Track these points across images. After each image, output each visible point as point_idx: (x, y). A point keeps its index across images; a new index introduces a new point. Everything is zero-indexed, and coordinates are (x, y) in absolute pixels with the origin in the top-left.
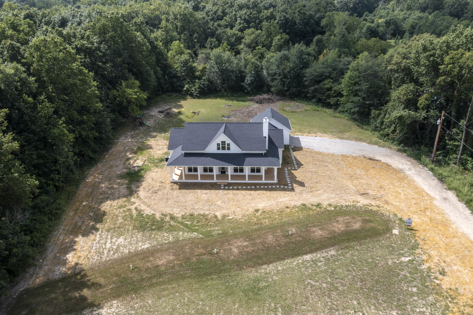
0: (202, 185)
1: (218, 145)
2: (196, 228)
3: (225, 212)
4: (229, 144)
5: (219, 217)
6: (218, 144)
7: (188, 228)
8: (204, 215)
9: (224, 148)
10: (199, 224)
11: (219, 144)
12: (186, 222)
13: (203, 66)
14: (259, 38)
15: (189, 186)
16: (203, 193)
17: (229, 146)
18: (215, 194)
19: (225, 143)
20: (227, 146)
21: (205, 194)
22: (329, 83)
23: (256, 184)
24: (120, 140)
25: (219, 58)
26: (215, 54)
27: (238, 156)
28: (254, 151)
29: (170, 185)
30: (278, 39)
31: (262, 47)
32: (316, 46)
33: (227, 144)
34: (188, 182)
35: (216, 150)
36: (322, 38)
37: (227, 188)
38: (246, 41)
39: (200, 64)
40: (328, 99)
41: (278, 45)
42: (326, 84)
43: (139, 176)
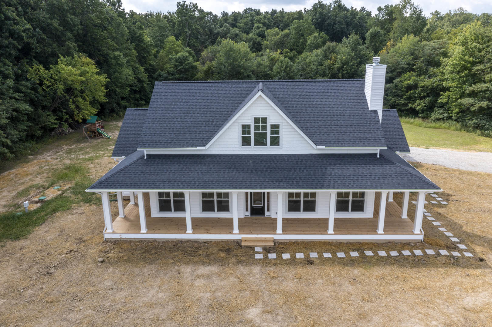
0: (198, 249)
1: (245, 128)
4: (278, 126)
6: (243, 126)
9: (260, 140)
11: (249, 127)
13: (208, 64)
14: (287, 40)
15: (156, 253)
16: (199, 277)
17: (278, 132)
18: (239, 278)
19: (266, 123)
20: (272, 132)
21: (204, 279)
22: (410, 77)
23: (361, 243)
24: (40, 157)
25: (231, 51)
26: (226, 47)
27: (302, 161)
28: (349, 146)
29: (100, 248)
30: (315, 37)
31: (291, 50)
32: (371, 42)
33: (271, 125)
34: (155, 240)
35: (237, 146)
36: (379, 31)
37: (274, 259)
38: (268, 43)
39: (204, 63)
40: (409, 103)
41: (315, 44)
42: (405, 80)
43: (28, 225)
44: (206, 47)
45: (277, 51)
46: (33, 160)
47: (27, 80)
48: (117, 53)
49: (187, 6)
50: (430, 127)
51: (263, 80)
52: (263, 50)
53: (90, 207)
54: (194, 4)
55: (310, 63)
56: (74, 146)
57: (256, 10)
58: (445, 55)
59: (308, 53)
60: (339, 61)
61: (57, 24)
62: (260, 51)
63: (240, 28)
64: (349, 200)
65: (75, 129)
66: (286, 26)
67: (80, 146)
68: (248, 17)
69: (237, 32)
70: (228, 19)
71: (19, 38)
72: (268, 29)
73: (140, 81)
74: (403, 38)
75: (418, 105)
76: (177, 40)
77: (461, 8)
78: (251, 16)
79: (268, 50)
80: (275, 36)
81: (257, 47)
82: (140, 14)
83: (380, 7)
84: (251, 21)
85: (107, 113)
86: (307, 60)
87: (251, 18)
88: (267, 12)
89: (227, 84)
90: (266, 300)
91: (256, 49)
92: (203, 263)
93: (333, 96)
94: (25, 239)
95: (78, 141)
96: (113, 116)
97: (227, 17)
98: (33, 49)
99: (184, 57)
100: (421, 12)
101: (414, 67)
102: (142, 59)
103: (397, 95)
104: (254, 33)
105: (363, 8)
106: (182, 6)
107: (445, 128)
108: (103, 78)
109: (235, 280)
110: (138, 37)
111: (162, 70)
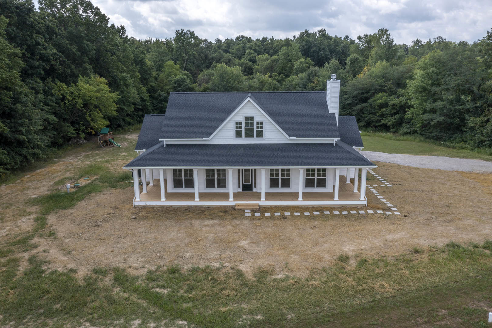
0: (203, 211)
1: (239, 124)
2: (185, 306)
3: (263, 263)
4: (262, 123)
5: (250, 276)
6: (237, 123)
7: (161, 307)
8: (207, 272)
9: (249, 133)
10: (193, 295)
11: (241, 123)
12: (157, 290)
13: (204, 85)
14: (276, 64)
15: (173, 214)
16: (205, 226)
17: (262, 128)
18: (234, 226)
19: (253, 121)
20: (258, 128)
21: (209, 227)
22: (382, 97)
23: (322, 207)
24: (63, 160)
25: (225, 74)
26: (220, 70)
27: (279, 148)
28: (313, 137)
29: (132, 211)
30: (301, 62)
31: (280, 74)
32: (351, 67)
33: (257, 122)
34: (171, 206)
35: (233, 138)
36: (358, 58)
37: (260, 216)
38: (259, 67)
39: (200, 85)
40: (382, 119)
41: (301, 69)
42: (378, 99)
43: (72, 200)
44: (202, 71)
45: (266, 74)
46: (59, 162)
47: (53, 95)
48: (124, 74)
49: (185, 34)
50: (399, 140)
51: (252, 92)
52: (254, 74)
53: (116, 190)
54: (191, 32)
55: (296, 85)
56: (91, 152)
57: (248, 37)
58: (411, 78)
59: (294, 77)
60: (321, 83)
61: (75, 49)
62: (251, 74)
63: (233, 54)
64: (314, 178)
65: (88, 140)
66: (275, 52)
67: (95, 153)
68: (240, 44)
69: (231, 57)
70: (221, 46)
71: (48, 61)
72: (258, 55)
73: (143, 100)
74: (377, 64)
75: (389, 121)
76: (175, 64)
77: (440, 37)
78: (243, 43)
79: (258, 74)
80: (265, 61)
81: (249, 71)
82: (139, 41)
83: (360, 36)
84: (243, 47)
85: (114, 127)
86: (294, 83)
87: (243, 45)
88: (258, 39)
89: (224, 94)
90: (253, 237)
91: (247, 72)
92: (208, 219)
93: (304, 103)
94: (72, 208)
95: (93, 149)
96: (119, 131)
97: (221, 44)
98: (56, 70)
99: (182, 79)
100: (393, 42)
101: (386, 88)
102: (144, 80)
103: (371, 113)
104: (246, 59)
105: (347, 37)
106: (180, 34)
107: (411, 141)
108: (115, 96)
109: (231, 227)
110: (140, 61)
111: (162, 91)
